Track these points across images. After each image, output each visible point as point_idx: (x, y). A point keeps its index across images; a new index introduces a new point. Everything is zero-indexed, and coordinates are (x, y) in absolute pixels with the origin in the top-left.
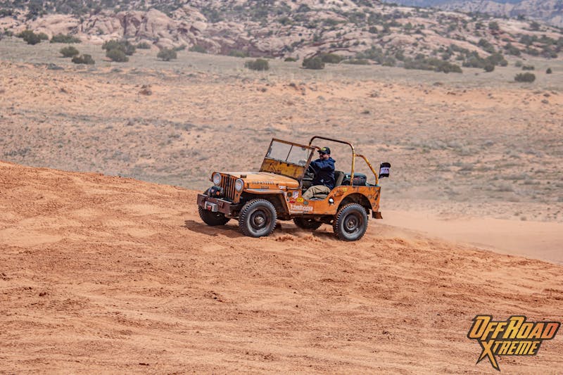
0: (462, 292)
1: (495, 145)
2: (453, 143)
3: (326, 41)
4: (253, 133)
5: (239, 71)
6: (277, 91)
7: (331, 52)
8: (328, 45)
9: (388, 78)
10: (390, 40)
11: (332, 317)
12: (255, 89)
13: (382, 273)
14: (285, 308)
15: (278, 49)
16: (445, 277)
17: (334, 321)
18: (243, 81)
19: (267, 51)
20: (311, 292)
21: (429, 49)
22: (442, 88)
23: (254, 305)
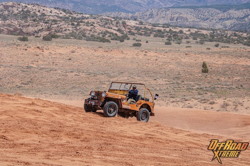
0: (110, 135)
1: (124, 73)
2: (106, 72)
3: (52, 29)
4: (21, 68)
5: (15, 41)
6: (32, 50)
7: (55, 33)
8: (53, 31)
9: (79, 45)
10: (80, 28)
11: (55, 146)
12: (22, 49)
13: (76, 127)
14: (35, 142)
15: (32, 32)
16: (103, 129)
17: (55, 148)
18: (17, 46)
19: (27, 33)
20: (46, 136)
21: (96, 32)
22: (102, 49)
23: (21, 141)
